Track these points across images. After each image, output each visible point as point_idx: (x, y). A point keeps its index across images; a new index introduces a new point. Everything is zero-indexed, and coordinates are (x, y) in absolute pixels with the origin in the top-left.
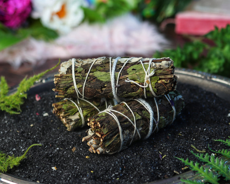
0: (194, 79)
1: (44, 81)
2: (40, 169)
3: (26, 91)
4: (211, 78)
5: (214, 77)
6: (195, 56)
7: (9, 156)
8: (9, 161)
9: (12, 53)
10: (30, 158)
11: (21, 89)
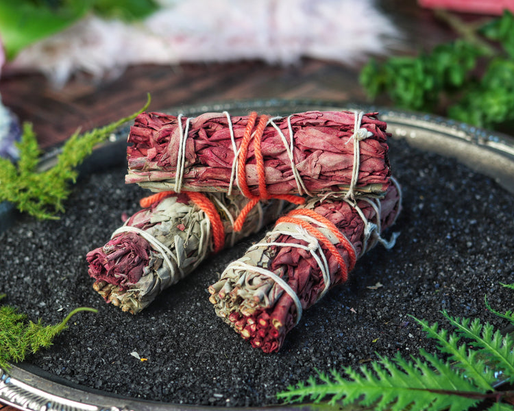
0: (450, 141)
1: (113, 138)
2: (97, 354)
3: (75, 165)
4: (486, 141)
5: (493, 141)
6: (457, 78)
7: (30, 321)
8: (30, 335)
9: (50, 50)
10: (76, 330)
11: (66, 159)
